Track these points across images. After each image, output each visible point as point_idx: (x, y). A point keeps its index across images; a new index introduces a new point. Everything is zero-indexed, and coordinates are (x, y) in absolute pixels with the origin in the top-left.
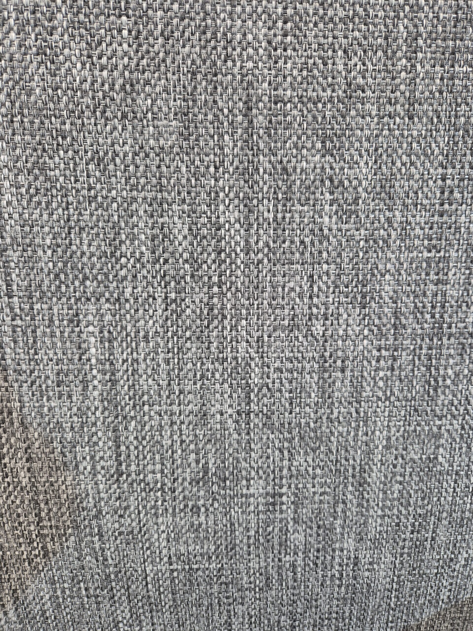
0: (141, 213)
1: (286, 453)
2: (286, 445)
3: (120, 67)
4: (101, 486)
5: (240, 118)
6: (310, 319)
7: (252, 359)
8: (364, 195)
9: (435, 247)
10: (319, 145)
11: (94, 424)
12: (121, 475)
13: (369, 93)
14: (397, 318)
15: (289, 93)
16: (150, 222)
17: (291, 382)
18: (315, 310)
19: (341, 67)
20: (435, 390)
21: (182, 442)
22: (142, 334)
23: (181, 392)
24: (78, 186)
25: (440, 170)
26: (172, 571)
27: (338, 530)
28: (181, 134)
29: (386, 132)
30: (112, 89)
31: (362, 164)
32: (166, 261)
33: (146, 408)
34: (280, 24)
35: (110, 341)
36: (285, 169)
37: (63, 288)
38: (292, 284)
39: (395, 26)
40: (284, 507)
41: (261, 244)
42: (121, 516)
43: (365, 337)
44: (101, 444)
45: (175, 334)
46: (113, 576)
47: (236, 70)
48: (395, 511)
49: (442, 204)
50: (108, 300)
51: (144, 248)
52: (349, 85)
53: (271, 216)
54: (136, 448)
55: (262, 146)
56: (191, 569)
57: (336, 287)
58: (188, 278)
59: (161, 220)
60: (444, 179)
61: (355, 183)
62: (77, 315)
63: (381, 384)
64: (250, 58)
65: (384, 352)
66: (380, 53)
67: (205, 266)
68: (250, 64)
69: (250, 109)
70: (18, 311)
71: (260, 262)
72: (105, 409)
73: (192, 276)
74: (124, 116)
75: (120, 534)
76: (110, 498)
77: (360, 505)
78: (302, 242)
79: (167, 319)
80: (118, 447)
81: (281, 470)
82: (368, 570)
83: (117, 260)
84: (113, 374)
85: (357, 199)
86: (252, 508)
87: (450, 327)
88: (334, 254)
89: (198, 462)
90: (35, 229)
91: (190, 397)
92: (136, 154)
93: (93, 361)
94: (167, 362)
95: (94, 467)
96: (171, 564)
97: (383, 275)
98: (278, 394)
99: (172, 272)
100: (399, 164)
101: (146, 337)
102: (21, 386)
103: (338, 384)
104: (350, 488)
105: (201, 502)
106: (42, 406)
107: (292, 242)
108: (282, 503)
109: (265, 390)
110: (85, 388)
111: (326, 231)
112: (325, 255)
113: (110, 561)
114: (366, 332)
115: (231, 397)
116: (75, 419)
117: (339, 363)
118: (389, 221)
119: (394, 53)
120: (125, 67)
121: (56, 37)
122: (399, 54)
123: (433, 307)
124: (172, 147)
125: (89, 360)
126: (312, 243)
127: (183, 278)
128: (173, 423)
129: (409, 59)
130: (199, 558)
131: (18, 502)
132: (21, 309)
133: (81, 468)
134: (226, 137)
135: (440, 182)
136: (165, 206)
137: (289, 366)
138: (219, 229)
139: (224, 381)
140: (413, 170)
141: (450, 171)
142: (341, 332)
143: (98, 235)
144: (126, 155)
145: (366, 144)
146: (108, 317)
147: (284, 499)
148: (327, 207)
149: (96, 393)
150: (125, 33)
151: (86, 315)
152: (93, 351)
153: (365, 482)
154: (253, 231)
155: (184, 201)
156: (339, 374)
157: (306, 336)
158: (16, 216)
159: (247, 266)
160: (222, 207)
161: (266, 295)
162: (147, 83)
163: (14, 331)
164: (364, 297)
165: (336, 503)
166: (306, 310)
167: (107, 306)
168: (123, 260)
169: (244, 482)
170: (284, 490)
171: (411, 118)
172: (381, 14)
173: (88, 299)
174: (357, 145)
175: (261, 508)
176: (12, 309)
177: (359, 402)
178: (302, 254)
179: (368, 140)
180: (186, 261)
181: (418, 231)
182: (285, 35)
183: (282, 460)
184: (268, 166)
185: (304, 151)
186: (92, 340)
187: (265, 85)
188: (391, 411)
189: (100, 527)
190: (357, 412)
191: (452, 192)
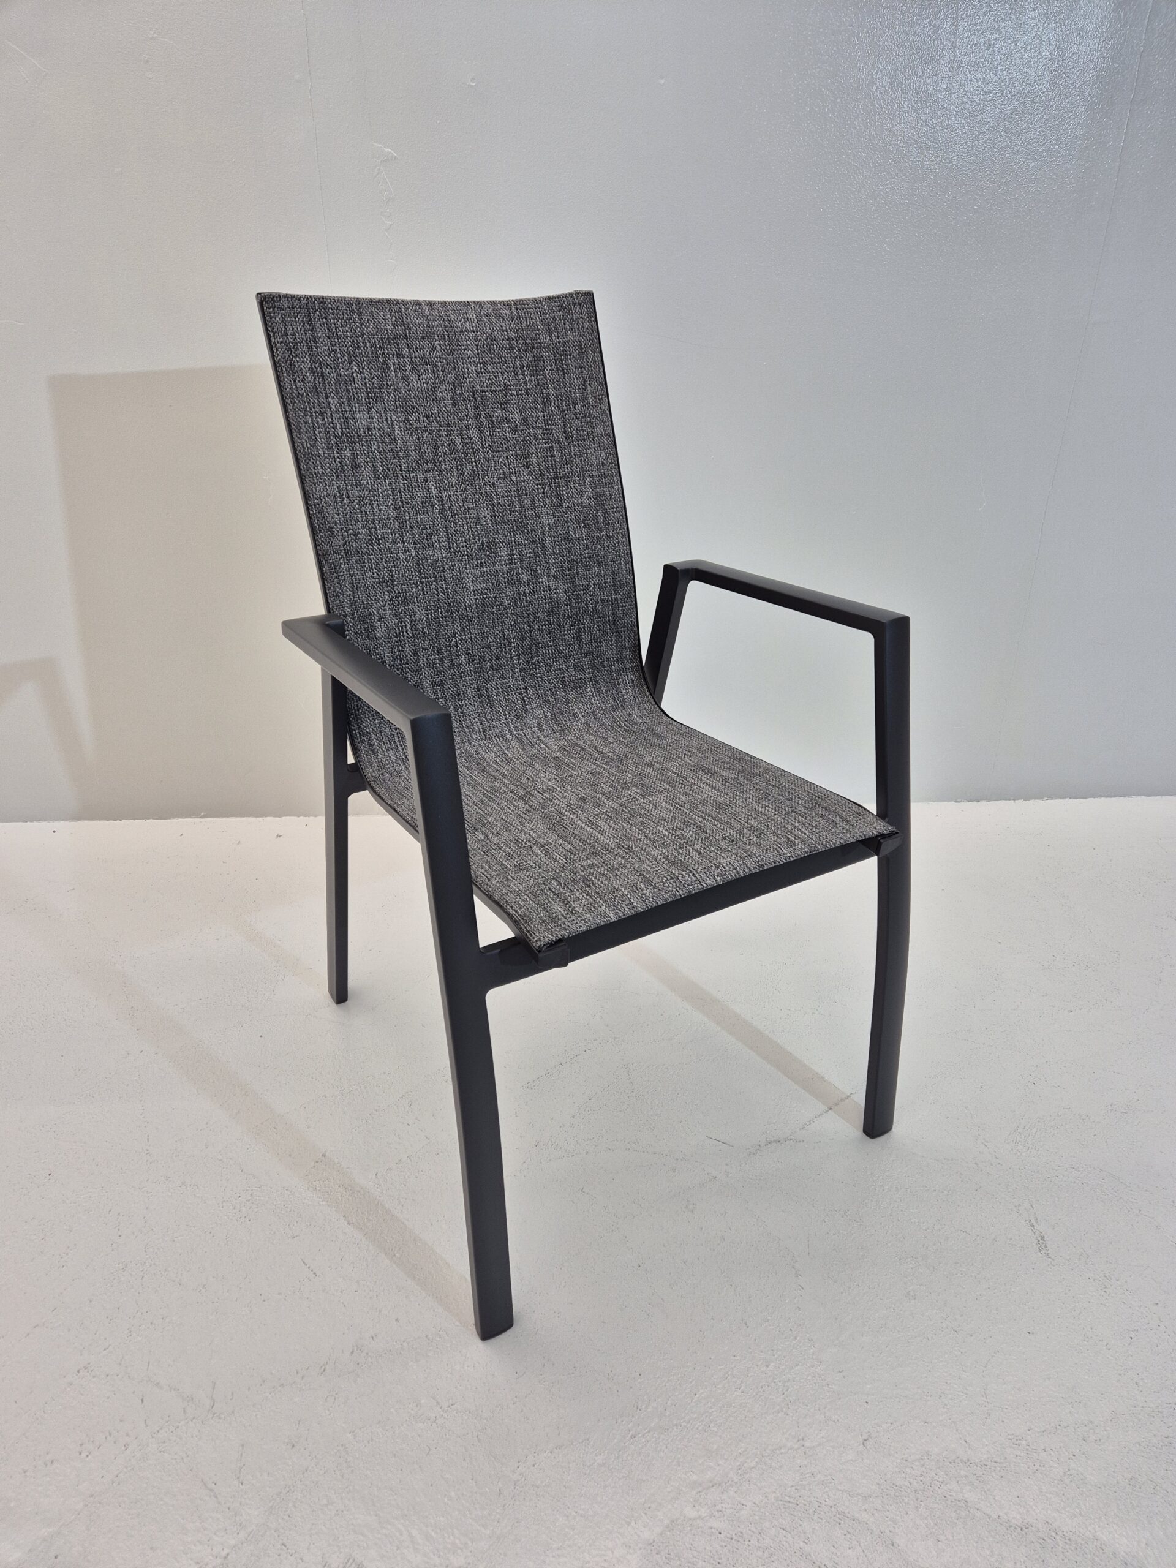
0: (444, 435)
1: (512, 534)
2: (512, 530)
3: (430, 382)
4: (444, 555)
5: (472, 398)
6: (510, 474)
7: (492, 492)
8: (519, 424)
9: (547, 442)
10: (500, 407)
11: (438, 525)
12: (450, 549)
13: (512, 387)
14: (540, 472)
15: (486, 388)
16: (447, 438)
17: (508, 502)
18: (511, 470)
19: (501, 379)
20: (561, 501)
21: (472, 531)
22: (450, 484)
23: (469, 508)
24: (421, 426)
25: (542, 414)
26: (476, 599)
27: (539, 571)
28: (453, 405)
29: (521, 401)
30: (428, 390)
31: (515, 413)
32: (455, 454)
33: (456, 516)
34: (479, 365)
35: (439, 488)
36: (490, 416)
37: (420, 466)
38: (501, 460)
39: (516, 364)
40: (516, 561)
41: (487, 445)
42: (453, 570)
43: (531, 480)
44: (441, 534)
45: (462, 483)
46: (452, 604)
47: (468, 382)
48: (560, 560)
49: (546, 426)
50: (437, 471)
51: (446, 449)
52: (505, 385)
53: (488, 434)
54: (455, 535)
55: (481, 408)
56: (483, 597)
57: (516, 460)
58: (464, 460)
59: (451, 438)
60: (544, 417)
61: (514, 420)
62: (426, 477)
63: (541, 500)
64: (471, 377)
65: (539, 486)
66: (513, 373)
67: (469, 455)
68: (472, 379)
69: (474, 395)
70: (405, 477)
71: (488, 452)
72: (442, 517)
73: (465, 459)
74: (434, 400)
75: (453, 579)
76: (447, 560)
77: (545, 558)
78: (501, 443)
79: (459, 477)
80: (448, 535)
81: (512, 542)
82: (555, 593)
83: (438, 454)
84: (442, 502)
85: (517, 425)
86: (503, 562)
87: (560, 474)
88: (513, 447)
89: (479, 540)
90: (408, 443)
91: (472, 510)
92: (439, 413)
93: (435, 497)
94: (461, 495)
95: (440, 546)
96: (475, 596)
97: (532, 455)
98: (504, 507)
99: (458, 458)
100: (527, 412)
101: (452, 485)
102: (409, 509)
103: (526, 501)
104: (540, 549)
105: (483, 560)
106: (417, 518)
107: (498, 443)
108: (515, 559)
109: (499, 506)
110: (433, 509)
111: (509, 439)
112: (510, 448)
113: (450, 595)
114: (531, 478)
115: (487, 509)
116: (431, 523)
117: (524, 492)
118: (529, 433)
119: (517, 373)
120: (432, 382)
121: (407, 373)
122: (519, 373)
123: (552, 466)
124: (451, 410)
125: (433, 496)
126: (505, 444)
127: (462, 459)
128: (468, 523)
129: (522, 375)
130: (486, 591)
131: (411, 565)
132: (406, 476)
133: (435, 546)
134: (469, 406)
135: (543, 418)
136: (452, 432)
137: (506, 494)
138: (471, 440)
139: (484, 502)
140: (533, 414)
141: (545, 413)
142: (522, 479)
143: (430, 444)
144: (436, 413)
145: (515, 406)
146: (438, 478)
147: (515, 556)
148: (507, 429)
149: (437, 511)
150: (430, 371)
151: (429, 477)
152: (434, 492)
153: (545, 546)
154: (483, 440)
155: (458, 430)
156: (525, 497)
157: (510, 481)
158: (401, 439)
159: (483, 453)
160: (471, 431)
161: (493, 465)
162: (439, 387)
163: (404, 486)
164: (527, 464)
165: (536, 557)
166: (508, 471)
167: (437, 473)
168: (440, 454)
169: (499, 549)
170: (515, 552)
171: (528, 395)
172: (510, 360)
173: (430, 471)
174: (512, 406)
175: (507, 562)
176: (403, 476)
177: (535, 509)
178: (502, 448)
179: (515, 404)
180: (462, 453)
181: (540, 437)
182: (481, 369)
183: (511, 538)
184: (484, 415)
185: (495, 409)
186: (433, 487)
187: (478, 386)
188: (547, 512)
189: (444, 576)
190: (535, 513)
191: (548, 421)
